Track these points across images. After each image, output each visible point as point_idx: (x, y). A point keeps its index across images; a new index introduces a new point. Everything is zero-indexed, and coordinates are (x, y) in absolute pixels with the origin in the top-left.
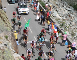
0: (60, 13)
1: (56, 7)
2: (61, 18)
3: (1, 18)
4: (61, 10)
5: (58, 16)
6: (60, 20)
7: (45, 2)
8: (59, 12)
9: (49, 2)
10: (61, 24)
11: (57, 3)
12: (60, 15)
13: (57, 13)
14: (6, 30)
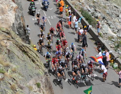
0: (114, 27)
1: (107, 17)
2: (115, 35)
3: (29, 57)
4: (114, 22)
5: (110, 31)
6: (113, 38)
7: (89, 11)
8: (112, 26)
9: (95, 11)
10: (116, 44)
11: (107, 11)
12: (113, 31)
13: (109, 28)
14: (38, 75)
